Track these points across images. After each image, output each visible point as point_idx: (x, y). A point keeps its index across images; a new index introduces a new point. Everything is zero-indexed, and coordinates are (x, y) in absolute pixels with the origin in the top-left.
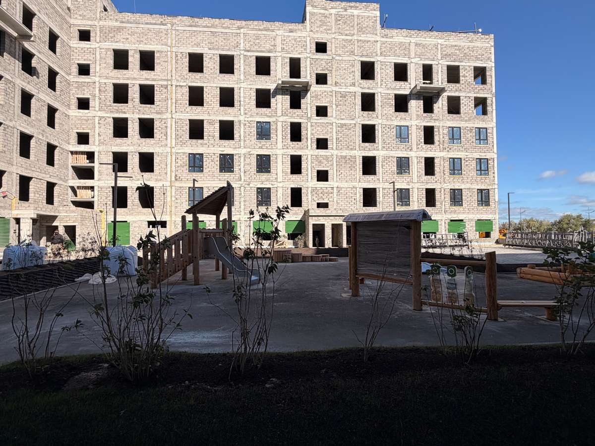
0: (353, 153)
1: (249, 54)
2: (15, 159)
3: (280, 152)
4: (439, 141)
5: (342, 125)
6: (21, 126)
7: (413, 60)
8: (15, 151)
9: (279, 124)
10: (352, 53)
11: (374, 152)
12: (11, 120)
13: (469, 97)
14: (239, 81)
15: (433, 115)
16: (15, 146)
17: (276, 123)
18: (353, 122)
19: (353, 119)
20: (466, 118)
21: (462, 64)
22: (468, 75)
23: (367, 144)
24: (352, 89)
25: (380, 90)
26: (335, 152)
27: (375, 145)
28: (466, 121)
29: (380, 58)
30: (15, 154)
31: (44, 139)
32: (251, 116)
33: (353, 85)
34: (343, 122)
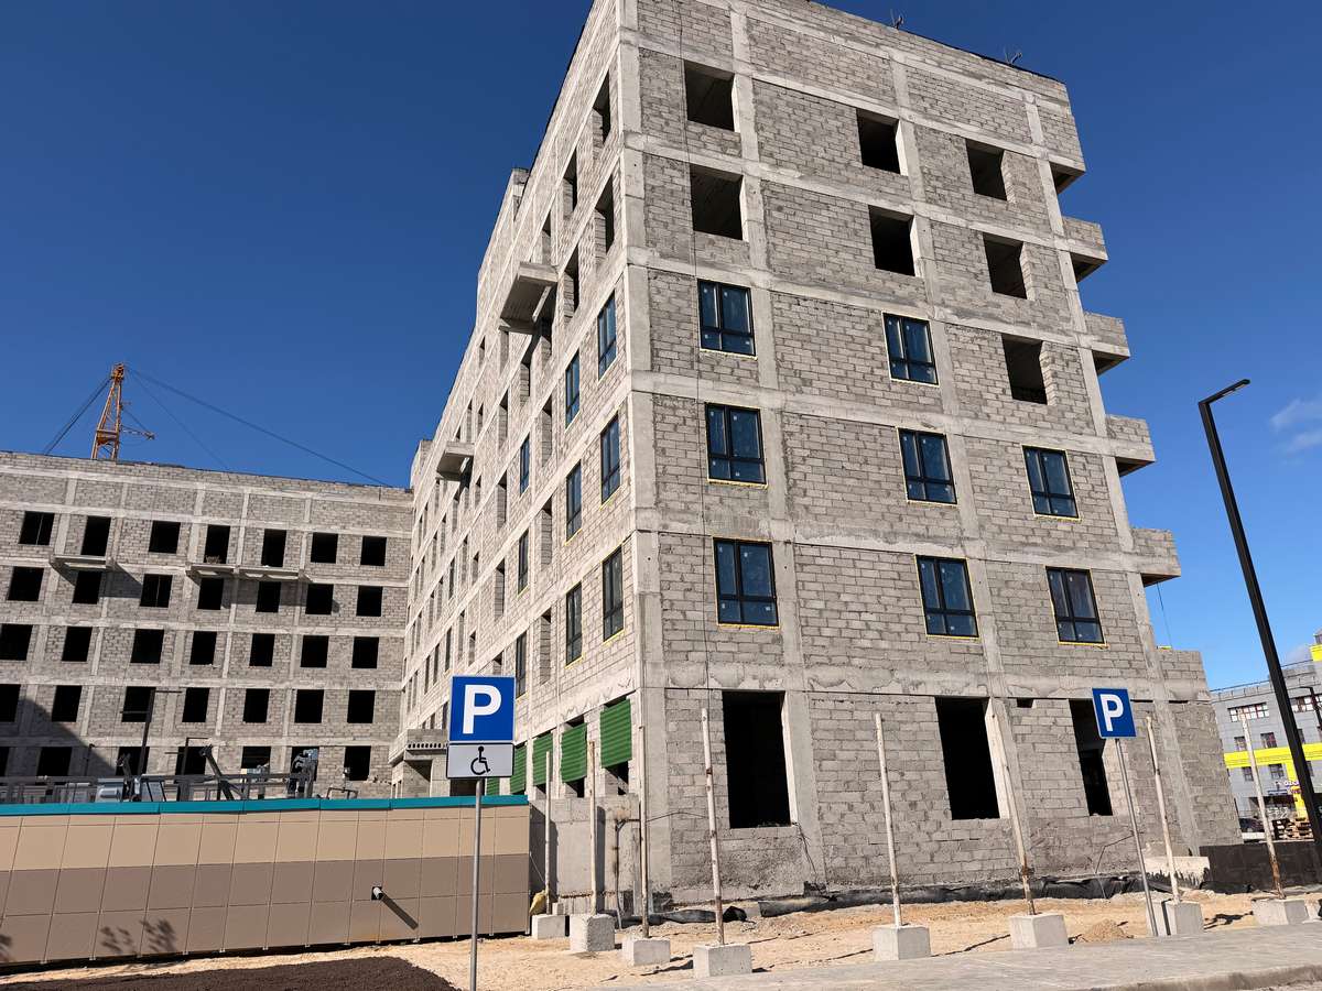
2: (286, 728)
6: (299, 684)
8: (286, 719)
9: (458, 553)
12: (282, 682)
16: (287, 713)
30: (286, 722)
31: (344, 688)
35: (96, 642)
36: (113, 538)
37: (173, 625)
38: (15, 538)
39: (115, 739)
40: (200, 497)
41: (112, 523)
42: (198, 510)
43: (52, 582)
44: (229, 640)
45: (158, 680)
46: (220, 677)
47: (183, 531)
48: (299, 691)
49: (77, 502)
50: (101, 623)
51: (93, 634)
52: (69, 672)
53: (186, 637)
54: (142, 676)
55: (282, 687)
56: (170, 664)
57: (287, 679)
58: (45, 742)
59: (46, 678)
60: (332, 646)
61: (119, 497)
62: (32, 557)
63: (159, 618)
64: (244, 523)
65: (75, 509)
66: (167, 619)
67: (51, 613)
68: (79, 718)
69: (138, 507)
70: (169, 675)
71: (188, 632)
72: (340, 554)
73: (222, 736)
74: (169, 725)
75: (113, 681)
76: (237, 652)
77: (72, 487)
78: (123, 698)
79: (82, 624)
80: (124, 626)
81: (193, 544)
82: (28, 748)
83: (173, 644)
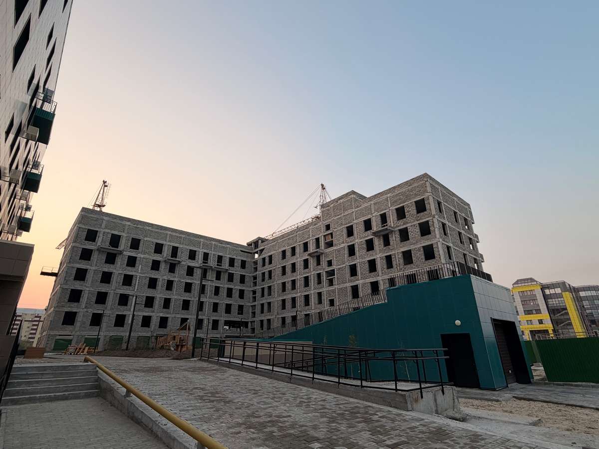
0: (345, 285)
1: (301, 243)
2: (223, 314)
3: (312, 292)
4: (397, 265)
5: (339, 269)
6: (226, 302)
7: (374, 215)
8: (223, 312)
9: (312, 276)
10: (342, 224)
11: (357, 282)
13: (414, 225)
14: (297, 259)
15: (390, 247)
16: (223, 310)
17: (311, 276)
18: (344, 265)
19: (344, 264)
20: (414, 242)
21: (405, 203)
22: (410, 210)
23: (352, 278)
24: (342, 245)
25: (357, 241)
26: (336, 286)
27: (357, 277)
28: (414, 244)
29: (355, 222)
31: (237, 304)
32: (302, 275)
33: (343, 243)
34: (339, 267)
35: (175, 285)
36: (179, 253)
37: (195, 281)
38: (153, 251)
39: (179, 315)
40: (202, 243)
41: (179, 249)
42: (201, 247)
43: (162, 266)
44: (209, 287)
45: (191, 298)
46: (207, 298)
47: (197, 253)
48: (226, 304)
49: (170, 241)
50: (176, 279)
51: (174, 282)
52: (168, 294)
54: (187, 296)
55: (222, 302)
56: (193, 293)
57: (223, 300)
58: (162, 315)
59: (161, 295)
60: (234, 291)
61: (181, 241)
62: (157, 257)
63: (191, 279)
64: (213, 253)
65: (169, 243)
66: (193, 279)
67: (163, 275)
68: (170, 308)
69: (186, 245)
70: (193, 297)
71: (198, 284)
72: (235, 264)
73: (207, 316)
74: (193, 312)
75: (179, 297)
76: (211, 291)
77: (168, 236)
78: (182, 303)
79: (171, 279)
80: (182, 281)
81: (200, 257)
82: (157, 317)
83: (195, 287)
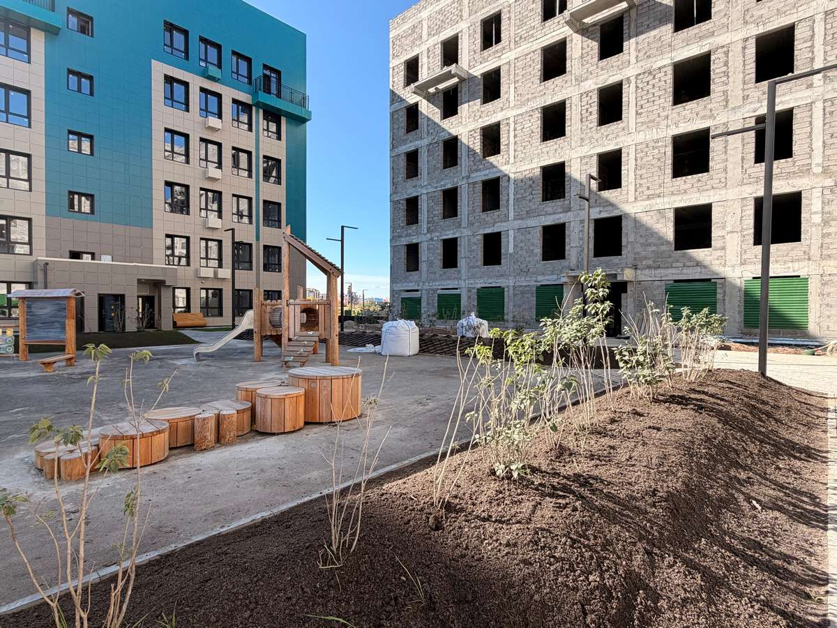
35: (629, 96)
37: (723, 39)
38: (539, 19)
39: (666, 199)
44: (819, 28)
45: (712, 117)
46: (810, 86)
50: (631, 72)
51: (625, 87)
52: (607, 136)
53: (744, 48)
54: (691, 118)
56: (725, 92)
59: (586, 149)
62: (555, 31)
66: (712, 34)
67: (580, 80)
68: (624, 183)
70: (726, 106)
71: (746, 40)
74: (735, 172)
75: (654, 134)
78: (669, 150)
79: (612, 80)
80: (659, 64)
83: (726, 64)
